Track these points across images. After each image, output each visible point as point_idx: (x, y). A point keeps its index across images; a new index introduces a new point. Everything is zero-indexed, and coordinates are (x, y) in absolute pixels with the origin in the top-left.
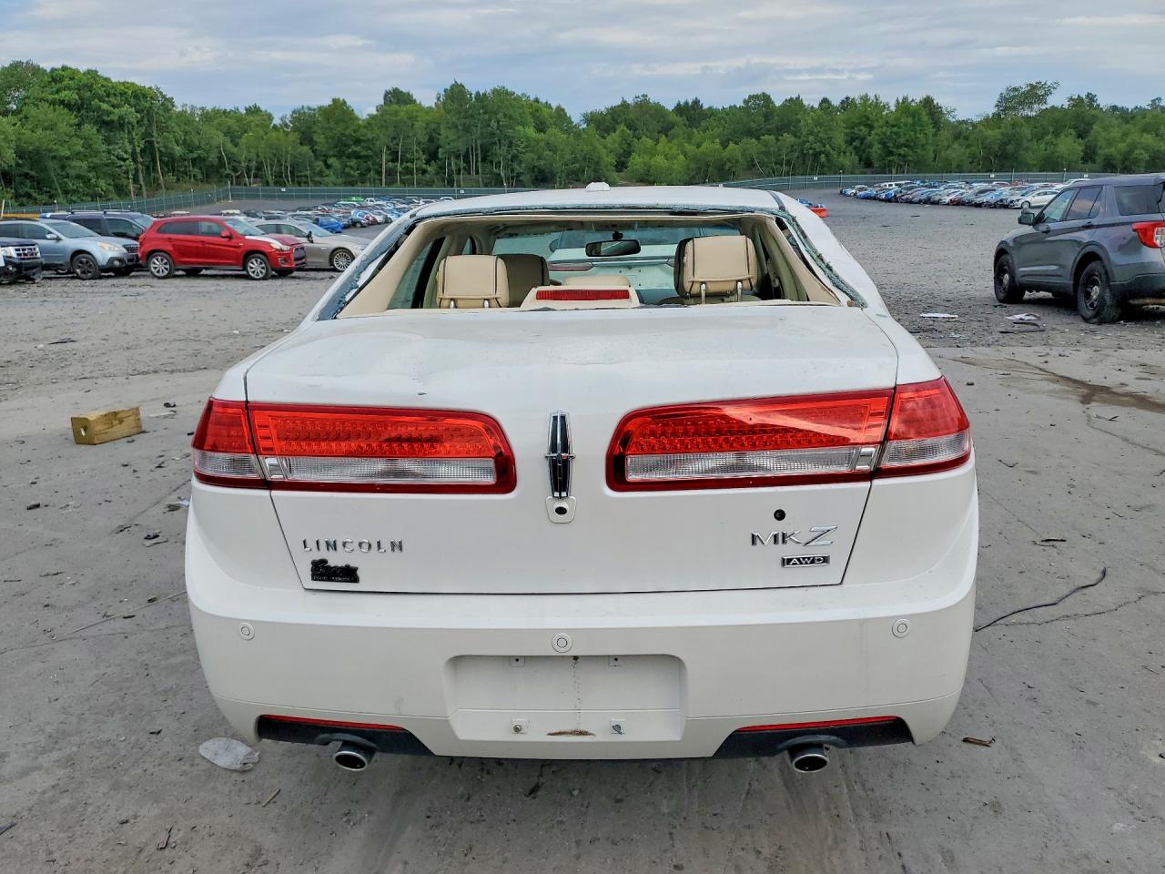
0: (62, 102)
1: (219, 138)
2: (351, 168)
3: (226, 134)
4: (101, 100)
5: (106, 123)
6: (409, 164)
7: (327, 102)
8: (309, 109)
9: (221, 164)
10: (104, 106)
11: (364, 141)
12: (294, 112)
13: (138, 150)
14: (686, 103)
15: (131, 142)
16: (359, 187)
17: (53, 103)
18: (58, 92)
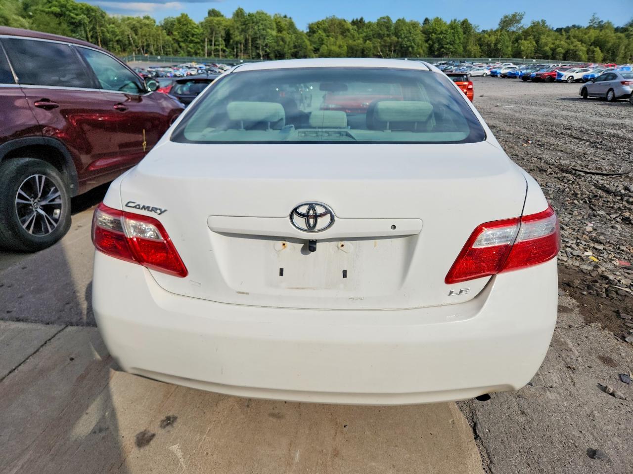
0: (52, 13)
1: (128, 31)
2: (191, 48)
3: (132, 29)
4: (70, 11)
5: (73, 23)
6: (217, 47)
7: (179, 15)
8: (172, 18)
9: (130, 44)
10: (72, 15)
11: (196, 35)
12: (165, 19)
13: (89, 36)
14: (357, 20)
15: (86, 31)
16: (194, 57)
17: (48, 13)
18: (50, 7)
